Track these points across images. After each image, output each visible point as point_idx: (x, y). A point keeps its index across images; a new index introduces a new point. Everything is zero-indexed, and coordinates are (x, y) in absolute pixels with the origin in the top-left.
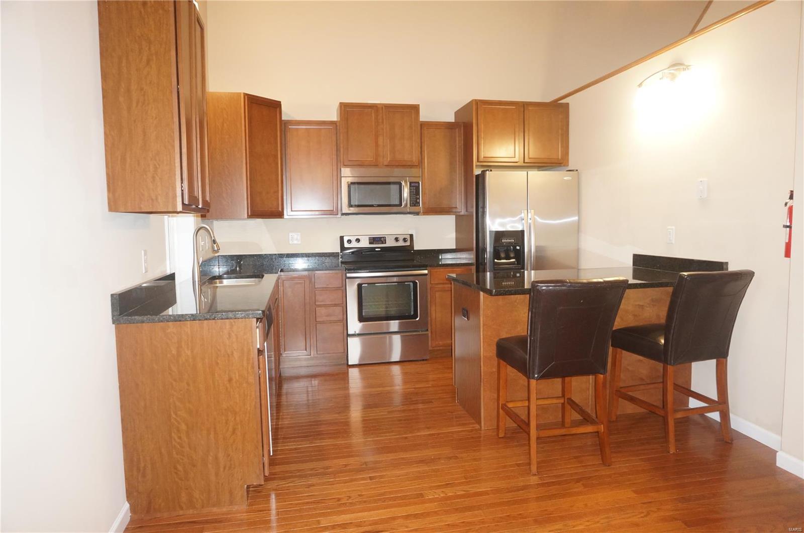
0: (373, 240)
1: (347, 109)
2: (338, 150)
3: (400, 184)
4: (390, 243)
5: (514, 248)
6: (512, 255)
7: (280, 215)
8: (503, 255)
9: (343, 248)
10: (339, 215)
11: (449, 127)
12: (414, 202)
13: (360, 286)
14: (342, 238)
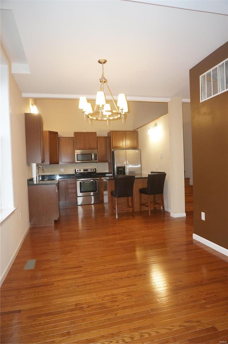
0: (84, 170)
1: (76, 134)
2: (74, 145)
3: (92, 154)
4: (89, 171)
5: (123, 171)
6: (122, 173)
7: (58, 163)
8: (120, 173)
9: (76, 173)
10: (75, 163)
11: (105, 138)
12: (96, 159)
13: (80, 182)
14: (75, 170)
